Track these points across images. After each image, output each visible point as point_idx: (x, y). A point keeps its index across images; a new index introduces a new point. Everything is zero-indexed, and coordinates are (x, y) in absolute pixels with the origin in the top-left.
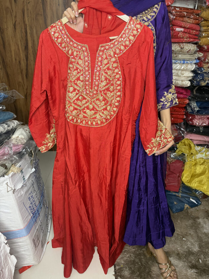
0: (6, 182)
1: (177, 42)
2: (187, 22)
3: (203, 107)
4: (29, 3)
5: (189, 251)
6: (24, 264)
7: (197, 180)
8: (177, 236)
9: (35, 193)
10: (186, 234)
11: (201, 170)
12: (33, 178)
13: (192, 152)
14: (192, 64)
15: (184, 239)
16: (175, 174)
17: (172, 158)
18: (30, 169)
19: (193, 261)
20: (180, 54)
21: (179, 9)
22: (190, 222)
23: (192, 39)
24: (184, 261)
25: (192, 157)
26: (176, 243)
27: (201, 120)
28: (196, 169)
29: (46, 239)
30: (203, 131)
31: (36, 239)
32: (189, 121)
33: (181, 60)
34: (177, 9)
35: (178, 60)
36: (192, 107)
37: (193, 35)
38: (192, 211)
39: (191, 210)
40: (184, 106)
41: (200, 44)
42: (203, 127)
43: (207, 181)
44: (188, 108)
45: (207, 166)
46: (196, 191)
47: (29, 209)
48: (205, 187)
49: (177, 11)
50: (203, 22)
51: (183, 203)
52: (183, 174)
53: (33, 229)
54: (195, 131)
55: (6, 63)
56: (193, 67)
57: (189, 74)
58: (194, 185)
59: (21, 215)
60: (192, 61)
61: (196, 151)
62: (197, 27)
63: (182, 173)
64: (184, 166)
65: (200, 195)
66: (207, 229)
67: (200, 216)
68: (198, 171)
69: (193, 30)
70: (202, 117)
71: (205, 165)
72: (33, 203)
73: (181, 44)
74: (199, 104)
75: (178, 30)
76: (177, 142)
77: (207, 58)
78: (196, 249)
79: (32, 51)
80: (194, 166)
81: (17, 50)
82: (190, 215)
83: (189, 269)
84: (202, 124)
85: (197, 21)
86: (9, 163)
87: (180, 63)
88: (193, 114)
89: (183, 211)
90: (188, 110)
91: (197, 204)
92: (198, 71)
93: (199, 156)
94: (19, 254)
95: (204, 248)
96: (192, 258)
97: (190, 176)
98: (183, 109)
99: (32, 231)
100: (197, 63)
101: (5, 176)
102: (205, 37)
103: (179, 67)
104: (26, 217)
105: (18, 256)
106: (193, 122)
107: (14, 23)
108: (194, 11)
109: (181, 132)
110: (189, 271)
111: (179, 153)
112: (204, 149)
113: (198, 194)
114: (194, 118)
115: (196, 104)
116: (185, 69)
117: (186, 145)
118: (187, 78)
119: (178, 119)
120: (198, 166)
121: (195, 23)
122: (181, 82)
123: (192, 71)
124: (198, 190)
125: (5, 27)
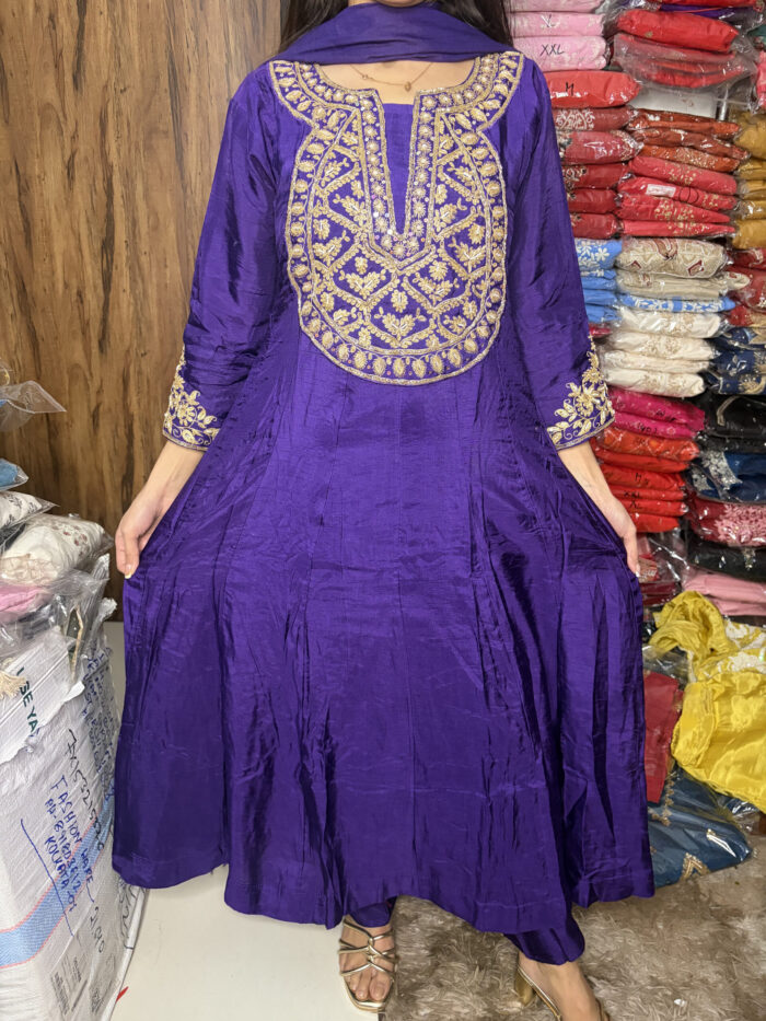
1: (649, 234)
2: (689, 164)
3: (753, 474)
4: (125, 90)
7: (732, 759)
9: (78, 784)
10: (687, 980)
11: (749, 719)
12: (74, 720)
13: (714, 646)
14: (709, 315)
15: (677, 1002)
18: (63, 684)
20: (662, 277)
21: (657, 119)
22: (707, 929)
23: (706, 223)
25: (713, 666)
27: (746, 523)
28: (729, 714)
29: (113, 979)
30: (753, 565)
31: (70, 978)
32: (700, 527)
33: (666, 300)
34: (651, 118)
35: (656, 299)
36: (710, 474)
37: (713, 210)
38: (714, 886)
39: (712, 878)
40: (682, 467)
41: (739, 242)
42: (756, 552)
44: (695, 476)
46: (730, 801)
47: (44, 849)
49: (650, 126)
50: (749, 166)
51: (679, 852)
52: (678, 731)
53: (57, 933)
54: (724, 566)
55: (30, 299)
56: (714, 325)
57: (698, 349)
58: (721, 777)
60: (707, 305)
61: (730, 642)
62: (727, 183)
63: (673, 727)
64: (680, 698)
65: (748, 820)
67: (746, 907)
68: (739, 723)
69: (710, 191)
70: (751, 510)
72: (67, 826)
73: (665, 242)
74: (738, 463)
75: (655, 193)
76: (655, 605)
79: (128, 258)
80: (723, 702)
81: (74, 254)
82: (705, 900)
84: (752, 537)
85: (727, 160)
87: (664, 311)
88: (714, 499)
89: (676, 882)
90: (696, 485)
91: (733, 854)
92: (731, 342)
93: (740, 661)
97: (708, 742)
98: (675, 479)
99: (52, 941)
100: (728, 311)
102: (755, 218)
103: (658, 322)
104: (28, 880)
106: (716, 528)
107: (67, 158)
108: (715, 125)
109: (670, 566)
111: (662, 646)
112: (761, 636)
113: (740, 815)
114: (718, 513)
115: (728, 462)
116: (683, 330)
117: (691, 616)
118: (689, 363)
119: (658, 515)
120: (736, 700)
121: (718, 167)
122: (666, 376)
123: (706, 339)
124: (738, 800)
125: (37, 171)
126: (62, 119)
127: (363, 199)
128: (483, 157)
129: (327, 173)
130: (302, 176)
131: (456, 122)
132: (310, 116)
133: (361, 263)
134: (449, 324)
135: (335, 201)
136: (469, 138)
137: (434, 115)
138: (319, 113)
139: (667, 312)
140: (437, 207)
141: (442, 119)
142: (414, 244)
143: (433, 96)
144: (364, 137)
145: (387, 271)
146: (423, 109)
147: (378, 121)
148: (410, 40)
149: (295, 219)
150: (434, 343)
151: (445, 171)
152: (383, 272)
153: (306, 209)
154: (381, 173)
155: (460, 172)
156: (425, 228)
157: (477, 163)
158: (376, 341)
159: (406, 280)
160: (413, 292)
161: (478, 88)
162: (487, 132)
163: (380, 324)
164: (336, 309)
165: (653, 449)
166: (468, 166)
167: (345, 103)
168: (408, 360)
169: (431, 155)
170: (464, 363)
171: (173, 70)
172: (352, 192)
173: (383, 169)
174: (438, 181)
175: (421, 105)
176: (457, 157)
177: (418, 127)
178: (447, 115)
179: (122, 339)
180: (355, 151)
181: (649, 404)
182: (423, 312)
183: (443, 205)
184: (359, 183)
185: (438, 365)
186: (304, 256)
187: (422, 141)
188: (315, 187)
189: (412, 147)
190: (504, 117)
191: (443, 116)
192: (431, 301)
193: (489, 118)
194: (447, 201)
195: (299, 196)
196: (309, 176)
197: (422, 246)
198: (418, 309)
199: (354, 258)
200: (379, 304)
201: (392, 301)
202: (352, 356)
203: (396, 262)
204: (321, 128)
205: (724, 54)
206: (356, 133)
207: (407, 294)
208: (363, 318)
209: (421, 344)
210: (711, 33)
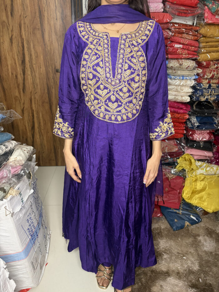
0: (4, 206)
1: (175, 58)
2: (186, 38)
3: (203, 122)
4: (26, 17)
5: (189, 270)
6: (23, 287)
7: (197, 197)
8: (177, 255)
9: (33, 215)
10: (186, 252)
11: (201, 187)
12: (31, 199)
13: (193, 168)
14: (192, 80)
15: (184, 258)
16: (175, 190)
17: (173, 174)
18: (28, 191)
19: (193, 281)
20: (179, 70)
21: (177, 26)
22: (191, 240)
23: (190, 55)
24: (184, 281)
25: (192, 173)
26: (176, 261)
27: (201, 135)
28: (196, 186)
29: (44, 261)
30: (203, 146)
31: (35, 262)
32: (189, 136)
33: (180, 76)
34: (176, 25)
35: (177, 76)
36: (192, 123)
37: (192, 51)
38: (193, 229)
39: (192, 227)
40: (184, 121)
41: (199, 60)
42: (204, 142)
43: (207, 197)
44: (188, 123)
45: (207, 182)
46: (196, 207)
47: (27, 231)
48: (206, 204)
49: (176, 28)
50: (202, 39)
51: (183, 221)
52: (184, 191)
53: (31, 251)
54: (195, 147)
55: (2, 78)
56: (193, 83)
57: (188, 89)
58: (194, 201)
59: (20, 238)
60: (191, 77)
61: (197, 166)
62: (196, 43)
63: (182, 190)
64: (184, 182)
65: (201, 212)
66: (207, 247)
67: (200, 234)
68: (199, 188)
69: (192, 46)
70: (202, 132)
71: (206, 182)
72: (32, 225)
73: (180, 60)
74: (199, 119)
75: (177, 47)
76: (178, 157)
77: (206, 74)
78: (196, 267)
80: (195, 182)
81: (14, 65)
82: (190, 232)
83: (189, 289)
84: (202, 139)
85: (196, 37)
86: (7, 186)
87: (179, 79)
88: (193, 129)
89: (183, 228)
90: (188, 125)
91: (197, 221)
92: (197, 87)
93: (199, 171)
94: (17, 277)
95: (204, 266)
96: (192, 277)
97: (191, 193)
98: (183, 124)
99: (30, 254)
100: (196, 79)
101: (4, 200)
102: (204, 53)
103: (178, 82)
104: (24, 240)
105: (17, 279)
106: (193, 137)
107: (10, 37)
108: (193, 28)
109: (181, 147)
110: (189, 290)
111: (179, 169)
112: (205, 164)
113: (199, 211)
114: (194, 132)
115: (196, 119)
116: (185, 85)
117: (187, 160)
118: (186, 93)
119: (178, 134)
120: (198, 182)
121: (194, 39)
122: (180, 97)
123: (191, 87)
124: (198, 207)
125: (2, 41)
126: (8, 25)
127: (103, 67)
128: (140, 55)
129: (92, 59)
130: (85, 60)
131: (132, 43)
132: (88, 40)
133: (102, 87)
134: (128, 105)
135: (94, 68)
136: (136, 49)
137: (125, 41)
138: (91, 39)
139: (180, 79)
140: (125, 70)
141: (128, 43)
142: (118, 81)
143: (126, 35)
144: (104, 48)
145: (110, 89)
146: (122, 39)
147: (108, 43)
148: (119, 17)
149: (83, 72)
150: (123, 111)
151: (128, 59)
152: (109, 89)
153: (86, 70)
154: (108, 59)
155: (133, 60)
156: (121, 77)
157: (138, 57)
158: (106, 110)
159: (115, 92)
160: (117, 96)
161: (140, 32)
162: (142, 47)
163: (107, 105)
164: (95, 100)
165: (177, 116)
166: (135, 58)
167: (99, 37)
168: (116, 116)
169: (124, 54)
170: (133, 117)
171: (40, 11)
172: (99, 65)
173: (109, 58)
174: (126, 63)
175: (122, 38)
176: (132, 55)
177: (120, 45)
178: (130, 41)
179: (29, 89)
180: (101, 52)
181: (176, 104)
182: (120, 102)
183: (127, 70)
184: (102, 62)
185: (125, 117)
186: (85, 83)
187: (121, 50)
188: (88, 63)
189: (118, 51)
190: (148, 42)
191: (128, 42)
192: (123, 98)
193: (143, 42)
194: (128, 69)
195: (84, 66)
196: (87, 60)
197: (120, 82)
198: (119, 101)
199: (100, 85)
200: (107, 99)
201: (111, 98)
202: (99, 114)
203: (112, 86)
204: (91, 44)
205: (195, 7)
206: (102, 46)
207: (115, 96)
208: (102, 103)
209: (120, 111)
210: (192, 2)
